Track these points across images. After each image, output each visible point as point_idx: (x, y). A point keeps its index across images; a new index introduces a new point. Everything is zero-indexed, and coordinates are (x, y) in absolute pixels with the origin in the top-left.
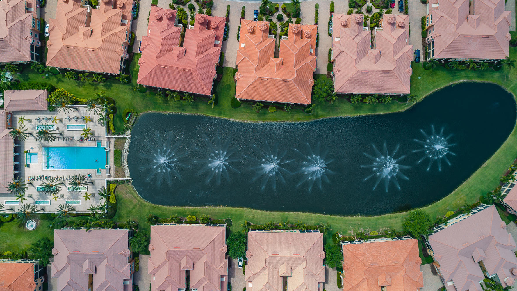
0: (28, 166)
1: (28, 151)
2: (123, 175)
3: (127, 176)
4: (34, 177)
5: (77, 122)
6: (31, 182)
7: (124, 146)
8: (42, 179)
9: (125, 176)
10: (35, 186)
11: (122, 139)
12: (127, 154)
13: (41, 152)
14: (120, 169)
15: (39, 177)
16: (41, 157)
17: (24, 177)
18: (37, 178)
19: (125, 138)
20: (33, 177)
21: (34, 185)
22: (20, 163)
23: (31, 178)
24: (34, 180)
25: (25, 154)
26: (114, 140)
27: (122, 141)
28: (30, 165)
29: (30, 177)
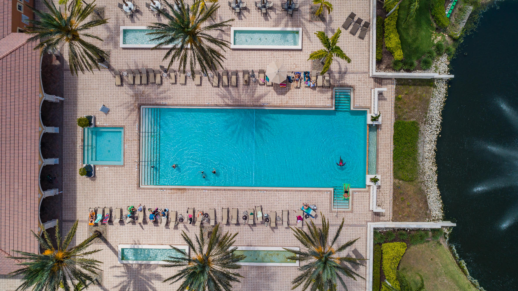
0: (89, 172)
1: (89, 118)
2: (421, 208)
3: (434, 214)
4: (111, 211)
5: (267, 19)
6: (100, 228)
7: (425, 110)
8: (140, 220)
9: (426, 216)
10: (114, 245)
11: (420, 85)
12: (435, 138)
13: (137, 124)
14: (410, 189)
15: (126, 212)
16: (136, 143)
17: (74, 210)
18: (121, 215)
19: (430, 82)
20: (107, 212)
21: (109, 240)
22: (61, 160)
23: (99, 217)
24: (111, 222)
25: (80, 129)
26: (394, 87)
27: (420, 90)
28: (97, 169)
29: (96, 212)
